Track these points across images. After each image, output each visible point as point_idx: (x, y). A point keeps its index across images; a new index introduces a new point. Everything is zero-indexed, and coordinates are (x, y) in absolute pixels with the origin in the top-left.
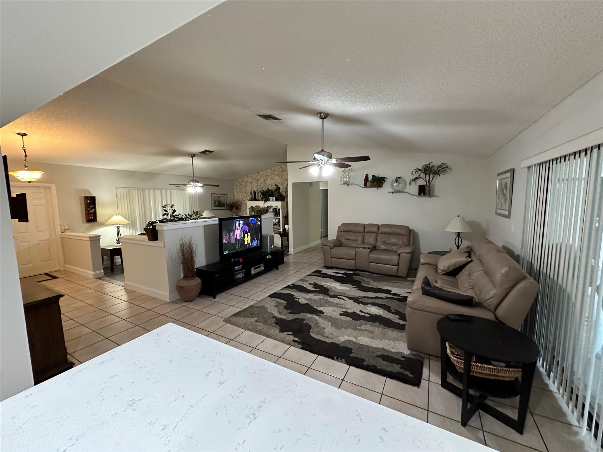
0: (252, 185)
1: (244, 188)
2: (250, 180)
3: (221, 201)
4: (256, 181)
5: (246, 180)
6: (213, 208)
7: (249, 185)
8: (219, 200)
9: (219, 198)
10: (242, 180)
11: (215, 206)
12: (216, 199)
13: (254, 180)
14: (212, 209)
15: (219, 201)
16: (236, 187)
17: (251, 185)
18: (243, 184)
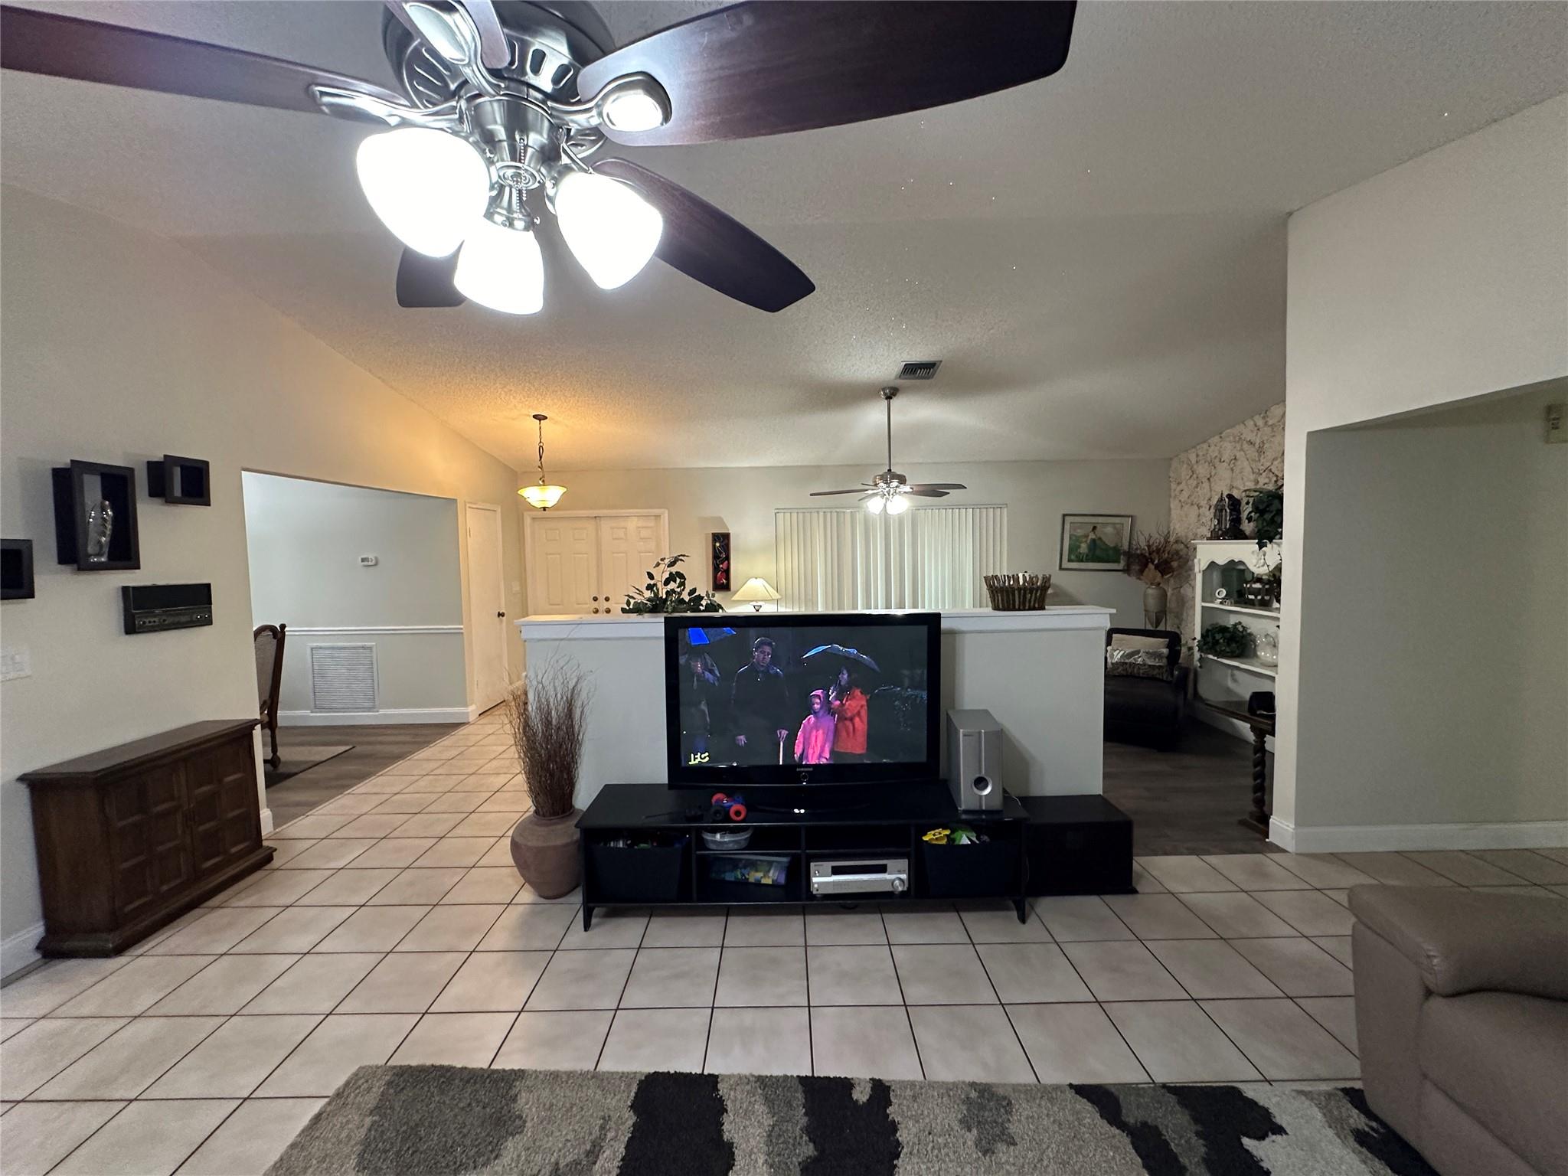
0: (1237, 470)
1: (1206, 485)
2: (1228, 449)
3: (1100, 539)
4: (1252, 452)
5: (1213, 452)
6: (1066, 564)
7: (1223, 471)
8: (1092, 536)
9: (1094, 528)
10: (1201, 454)
11: (1073, 557)
12: (1080, 532)
13: (1245, 446)
14: (1061, 568)
15: (1093, 541)
16: (1179, 484)
17: (1232, 470)
18: (1202, 470)
